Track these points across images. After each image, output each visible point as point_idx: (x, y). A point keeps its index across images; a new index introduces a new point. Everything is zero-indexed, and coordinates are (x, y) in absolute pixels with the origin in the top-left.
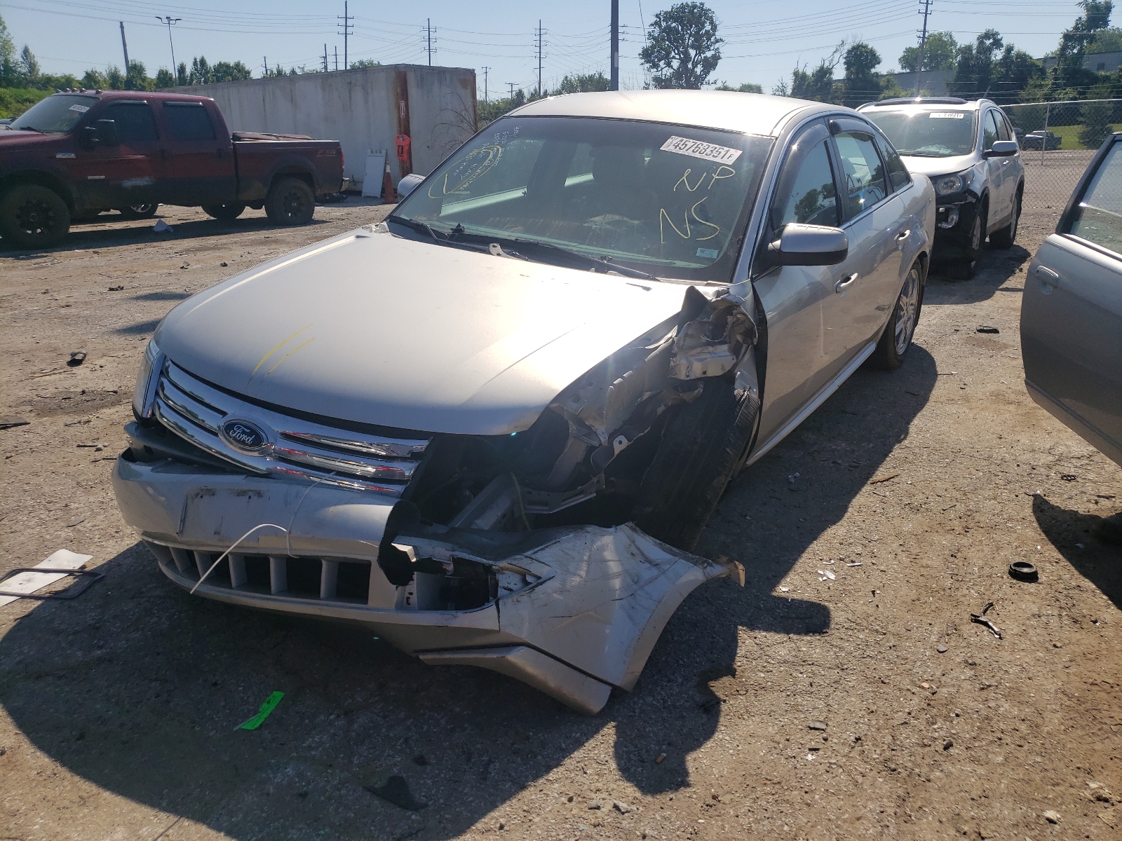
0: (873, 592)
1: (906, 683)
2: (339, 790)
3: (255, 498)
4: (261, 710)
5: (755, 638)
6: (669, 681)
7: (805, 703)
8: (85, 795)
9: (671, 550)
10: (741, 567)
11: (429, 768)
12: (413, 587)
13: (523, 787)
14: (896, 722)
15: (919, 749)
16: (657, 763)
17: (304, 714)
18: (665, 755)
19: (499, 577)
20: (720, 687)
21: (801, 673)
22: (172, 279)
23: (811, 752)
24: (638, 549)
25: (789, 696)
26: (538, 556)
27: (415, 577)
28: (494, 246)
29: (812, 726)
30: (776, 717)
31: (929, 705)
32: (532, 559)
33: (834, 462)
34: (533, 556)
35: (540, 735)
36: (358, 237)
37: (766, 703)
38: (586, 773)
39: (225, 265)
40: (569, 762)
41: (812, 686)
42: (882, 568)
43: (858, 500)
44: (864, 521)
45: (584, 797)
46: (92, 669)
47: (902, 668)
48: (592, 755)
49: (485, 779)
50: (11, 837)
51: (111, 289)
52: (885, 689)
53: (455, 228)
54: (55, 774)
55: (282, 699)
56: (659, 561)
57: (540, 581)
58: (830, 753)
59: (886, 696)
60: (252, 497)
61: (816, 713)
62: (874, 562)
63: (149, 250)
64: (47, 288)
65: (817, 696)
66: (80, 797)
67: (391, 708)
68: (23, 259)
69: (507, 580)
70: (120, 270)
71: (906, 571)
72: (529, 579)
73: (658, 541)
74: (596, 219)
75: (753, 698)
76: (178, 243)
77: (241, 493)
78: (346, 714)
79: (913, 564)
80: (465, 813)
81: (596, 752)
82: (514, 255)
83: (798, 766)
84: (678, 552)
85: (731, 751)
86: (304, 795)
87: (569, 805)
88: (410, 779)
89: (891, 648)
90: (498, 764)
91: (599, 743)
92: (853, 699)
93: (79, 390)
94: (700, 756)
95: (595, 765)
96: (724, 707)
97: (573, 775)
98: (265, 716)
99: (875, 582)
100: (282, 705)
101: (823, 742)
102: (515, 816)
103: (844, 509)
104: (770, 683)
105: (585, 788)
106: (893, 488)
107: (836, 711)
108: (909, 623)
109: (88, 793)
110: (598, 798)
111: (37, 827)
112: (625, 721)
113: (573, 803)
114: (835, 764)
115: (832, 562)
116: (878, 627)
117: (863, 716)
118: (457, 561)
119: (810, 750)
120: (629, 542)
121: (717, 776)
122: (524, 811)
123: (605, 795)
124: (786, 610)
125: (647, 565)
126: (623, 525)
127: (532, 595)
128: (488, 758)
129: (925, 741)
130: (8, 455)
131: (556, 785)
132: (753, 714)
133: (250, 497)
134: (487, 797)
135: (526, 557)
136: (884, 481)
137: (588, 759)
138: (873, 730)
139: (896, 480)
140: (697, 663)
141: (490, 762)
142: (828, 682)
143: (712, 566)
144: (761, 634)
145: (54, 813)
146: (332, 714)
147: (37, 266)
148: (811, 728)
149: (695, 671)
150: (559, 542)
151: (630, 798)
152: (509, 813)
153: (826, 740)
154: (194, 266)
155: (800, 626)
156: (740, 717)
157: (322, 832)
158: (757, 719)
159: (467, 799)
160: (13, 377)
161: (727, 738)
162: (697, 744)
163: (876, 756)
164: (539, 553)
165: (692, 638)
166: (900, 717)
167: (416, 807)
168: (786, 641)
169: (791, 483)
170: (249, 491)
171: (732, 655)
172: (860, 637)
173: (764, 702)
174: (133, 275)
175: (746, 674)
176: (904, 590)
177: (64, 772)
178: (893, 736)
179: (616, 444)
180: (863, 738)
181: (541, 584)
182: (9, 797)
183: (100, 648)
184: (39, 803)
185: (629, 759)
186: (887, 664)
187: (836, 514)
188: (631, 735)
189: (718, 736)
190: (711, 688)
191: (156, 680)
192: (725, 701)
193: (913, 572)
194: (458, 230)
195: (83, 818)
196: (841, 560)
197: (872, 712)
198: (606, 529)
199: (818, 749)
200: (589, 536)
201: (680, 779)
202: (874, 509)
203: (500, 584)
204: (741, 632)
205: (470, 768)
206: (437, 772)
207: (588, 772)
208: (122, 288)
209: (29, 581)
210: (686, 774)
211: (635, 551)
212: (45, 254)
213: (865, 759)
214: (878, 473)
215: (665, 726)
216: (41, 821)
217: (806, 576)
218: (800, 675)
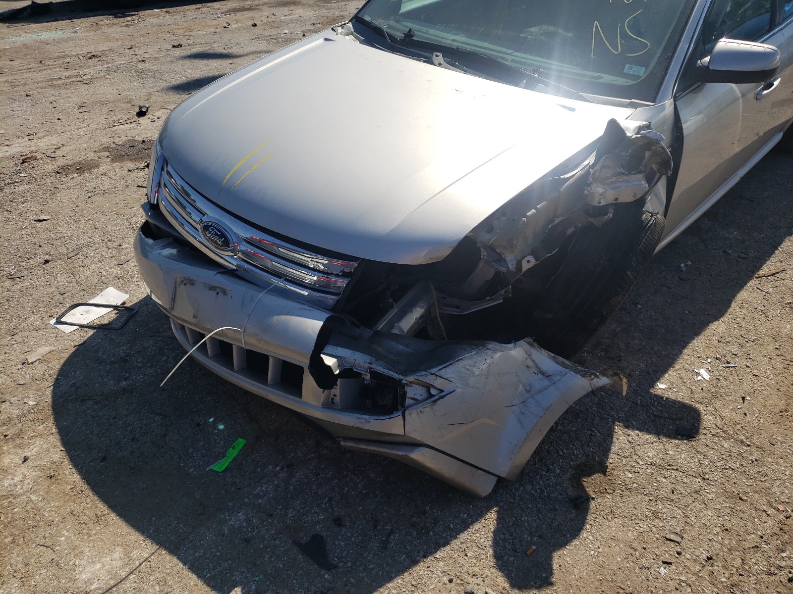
0: (743, 398)
1: (762, 504)
2: (275, 540)
3: (221, 295)
4: (227, 454)
5: (629, 435)
6: (548, 471)
7: (665, 510)
8: (99, 513)
9: (563, 362)
10: (625, 380)
11: (344, 530)
12: (337, 391)
13: (415, 562)
14: (747, 545)
15: (765, 576)
16: (526, 555)
17: (258, 462)
18: (534, 547)
19: (407, 389)
20: (591, 484)
21: (665, 478)
22: (216, 38)
23: (664, 566)
24: (533, 361)
25: (651, 500)
26: (441, 373)
27: (338, 383)
28: (437, 56)
29: (668, 537)
30: (637, 522)
31: (781, 529)
32: (437, 375)
33: (724, 252)
34: (438, 374)
35: (435, 511)
36: (326, 39)
37: (630, 506)
38: (466, 555)
39: (255, 25)
40: (455, 543)
41: (673, 493)
42: (756, 372)
43: (743, 295)
44: (744, 318)
45: (462, 580)
46: (118, 398)
47: (762, 485)
48: (474, 538)
49: (385, 549)
50: (46, 545)
51: (174, 46)
52: (741, 506)
53: (406, 33)
54: (82, 491)
55: (244, 446)
56: (550, 373)
57: (442, 394)
58: (681, 569)
59: (741, 515)
60: (219, 294)
61: (673, 522)
62: (748, 364)
63: (204, 10)
64: (133, 44)
65: (677, 505)
66: (96, 514)
67: (322, 466)
68: (120, 17)
69: (414, 392)
70: (182, 28)
71: (779, 377)
72: (433, 391)
73: (553, 355)
74: (533, 29)
75: (619, 499)
76: (225, 3)
77: (212, 288)
78: (288, 467)
79: (786, 370)
80: (366, 579)
81: (478, 535)
82: (453, 65)
83: (651, 578)
84: (569, 364)
85: (592, 552)
86: (247, 541)
87: (449, 586)
88: (328, 539)
89: (753, 462)
90: (397, 535)
91: (482, 526)
92: (710, 513)
93: (141, 139)
94: (565, 553)
95: (475, 549)
96: (593, 505)
97: (456, 556)
98: (230, 460)
99: (746, 386)
100: (244, 452)
101: (677, 556)
102: (404, 590)
103: (727, 304)
104: (635, 485)
105: (464, 570)
106: (777, 284)
107: (693, 524)
108: (774, 437)
109: (102, 512)
110: (474, 583)
111: (63, 539)
112: (505, 507)
113: (453, 585)
114: (684, 581)
115: (709, 360)
116: (743, 438)
117: (717, 534)
118: (374, 374)
119: (664, 562)
120: (525, 355)
121: (577, 577)
122: (413, 585)
123: (479, 581)
124: (660, 408)
125: (540, 376)
126: (522, 341)
127: (434, 407)
128: (390, 528)
129: (772, 569)
130: (90, 195)
131: (441, 564)
132: (616, 516)
133: (218, 293)
134: (385, 566)
135: (432, 374)
136: (768, 276)
137: (471, 542)
138: (725, 550)
139: (781, 275)
140: (574, 455)
141: (392, 532)
142: (689, 491)
143: (598, 377)
144: (634, 433)
145: (76, 527)
146: (278, 465)
147: (128, 23)
148: (667, 539)
149: (572, 463)
150: (462, 359)
151: (500, 587)
152: (400, 585)
153: (679, 554)
154: (234, 26)
155: (671, 427)
156: (605, 517)
157: (257, 579)
158: (619, 521)
159: (369, 565)
160: (100, 124)
161: (590, 537)
162: (563, 543)
163: (724, 580)
164: (443, 371)
165: (573, 429)
166: (753, 539)
167: (330, 567)
168: (656, 442)
169: (682, 271)
170: (218, 287)
171: (607, 451)
172: (725, 446)
173: (628, 504)
174: (191, 33)
175: (616, 473)
176: (774, 400)
177: (88, 492)
178: (742, 560)
179: (524, 263)
180: (714, 558)
181: (442, 397)
182: (48, 508)
183: (126, 379)
184: (67, 516)
185: (505, 547)
186: (747, 479)
187: (719, 309)
188: (509, 522)
189: (584, 534)
190: (584, 483)
191: (160, 414)
192: (593, 499)
193: (785, 379)
194: (409, 35)
195: (95, 534)
196: (717, 359)
197: (727, 530)
198: (506, 345)
199: (670, 563)
200: (489, 352)
201: (544, 575)
202: (755, 305)
203: (408, 395)
204: (616, 427)
205: (375, 535)
206: (349, 535)
207: (469, 554)
208: (181, 46)
209: (87, 312)
210: (550, 572)
211: (530, 363)
212: (134, 13)
213: (713, 580)
214: (765, 267)
215: (539, 517)
216: (67, 534)
217: (683, 373)
218: (664, 480)
